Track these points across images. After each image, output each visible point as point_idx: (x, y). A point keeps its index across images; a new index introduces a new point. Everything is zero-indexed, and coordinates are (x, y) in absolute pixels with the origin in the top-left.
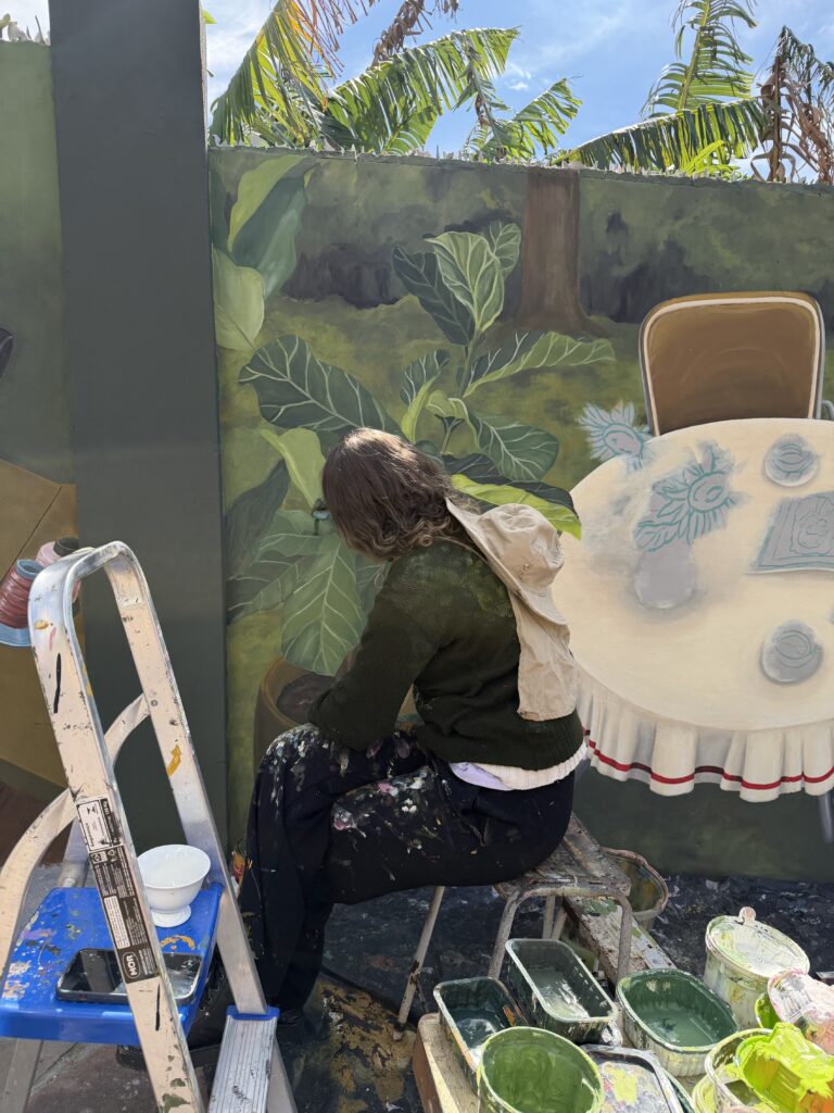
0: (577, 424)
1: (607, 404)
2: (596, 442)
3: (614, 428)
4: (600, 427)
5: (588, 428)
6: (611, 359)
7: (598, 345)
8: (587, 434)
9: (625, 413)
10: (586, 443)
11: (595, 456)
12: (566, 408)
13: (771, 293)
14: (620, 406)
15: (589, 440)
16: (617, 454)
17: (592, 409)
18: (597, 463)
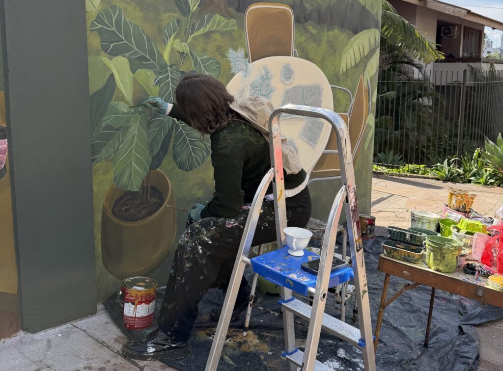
0: (227, 57)
1: (235, 48)
2: (233, 66)
3: (238, 59)
4: (234, 58)
5: (230, 59)
6: (236, 28)
7: (232, 22)
8: (229, 62)
9: (241, 53)
10: (230, 66)
11: (232, 72)
12: (223, 49)
13: (280, 4)
14: (239, 50)
15: (231, 64)
16: (239, 71)
17: (231, 50)
18: (233, 75)
